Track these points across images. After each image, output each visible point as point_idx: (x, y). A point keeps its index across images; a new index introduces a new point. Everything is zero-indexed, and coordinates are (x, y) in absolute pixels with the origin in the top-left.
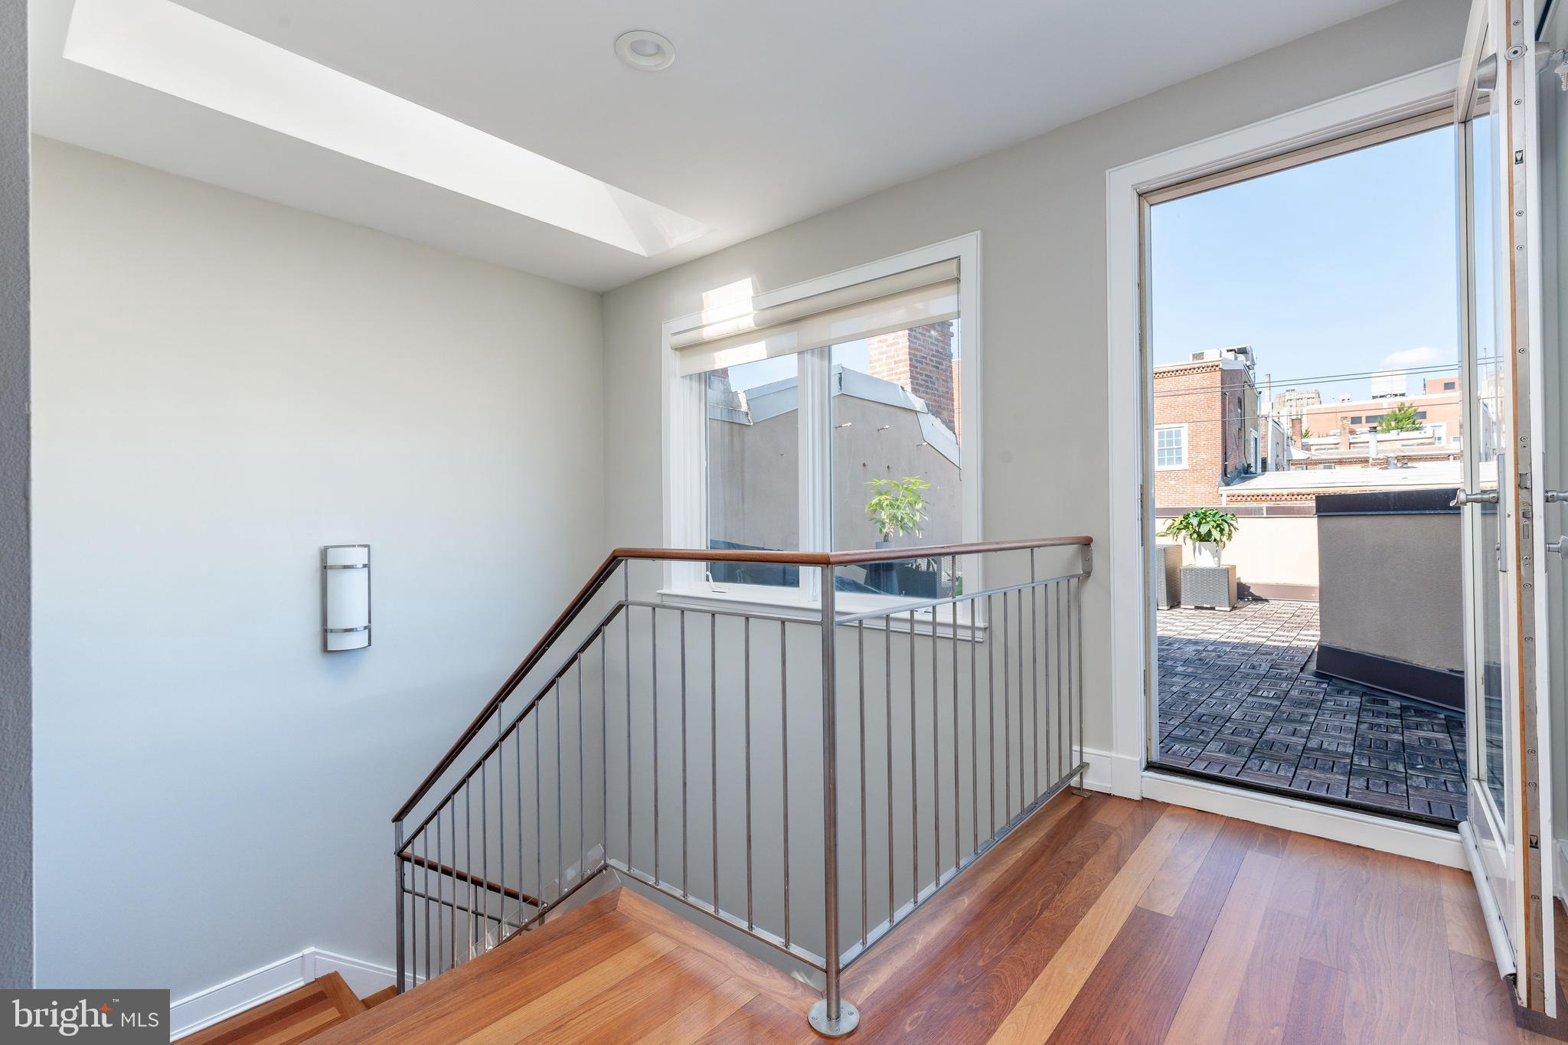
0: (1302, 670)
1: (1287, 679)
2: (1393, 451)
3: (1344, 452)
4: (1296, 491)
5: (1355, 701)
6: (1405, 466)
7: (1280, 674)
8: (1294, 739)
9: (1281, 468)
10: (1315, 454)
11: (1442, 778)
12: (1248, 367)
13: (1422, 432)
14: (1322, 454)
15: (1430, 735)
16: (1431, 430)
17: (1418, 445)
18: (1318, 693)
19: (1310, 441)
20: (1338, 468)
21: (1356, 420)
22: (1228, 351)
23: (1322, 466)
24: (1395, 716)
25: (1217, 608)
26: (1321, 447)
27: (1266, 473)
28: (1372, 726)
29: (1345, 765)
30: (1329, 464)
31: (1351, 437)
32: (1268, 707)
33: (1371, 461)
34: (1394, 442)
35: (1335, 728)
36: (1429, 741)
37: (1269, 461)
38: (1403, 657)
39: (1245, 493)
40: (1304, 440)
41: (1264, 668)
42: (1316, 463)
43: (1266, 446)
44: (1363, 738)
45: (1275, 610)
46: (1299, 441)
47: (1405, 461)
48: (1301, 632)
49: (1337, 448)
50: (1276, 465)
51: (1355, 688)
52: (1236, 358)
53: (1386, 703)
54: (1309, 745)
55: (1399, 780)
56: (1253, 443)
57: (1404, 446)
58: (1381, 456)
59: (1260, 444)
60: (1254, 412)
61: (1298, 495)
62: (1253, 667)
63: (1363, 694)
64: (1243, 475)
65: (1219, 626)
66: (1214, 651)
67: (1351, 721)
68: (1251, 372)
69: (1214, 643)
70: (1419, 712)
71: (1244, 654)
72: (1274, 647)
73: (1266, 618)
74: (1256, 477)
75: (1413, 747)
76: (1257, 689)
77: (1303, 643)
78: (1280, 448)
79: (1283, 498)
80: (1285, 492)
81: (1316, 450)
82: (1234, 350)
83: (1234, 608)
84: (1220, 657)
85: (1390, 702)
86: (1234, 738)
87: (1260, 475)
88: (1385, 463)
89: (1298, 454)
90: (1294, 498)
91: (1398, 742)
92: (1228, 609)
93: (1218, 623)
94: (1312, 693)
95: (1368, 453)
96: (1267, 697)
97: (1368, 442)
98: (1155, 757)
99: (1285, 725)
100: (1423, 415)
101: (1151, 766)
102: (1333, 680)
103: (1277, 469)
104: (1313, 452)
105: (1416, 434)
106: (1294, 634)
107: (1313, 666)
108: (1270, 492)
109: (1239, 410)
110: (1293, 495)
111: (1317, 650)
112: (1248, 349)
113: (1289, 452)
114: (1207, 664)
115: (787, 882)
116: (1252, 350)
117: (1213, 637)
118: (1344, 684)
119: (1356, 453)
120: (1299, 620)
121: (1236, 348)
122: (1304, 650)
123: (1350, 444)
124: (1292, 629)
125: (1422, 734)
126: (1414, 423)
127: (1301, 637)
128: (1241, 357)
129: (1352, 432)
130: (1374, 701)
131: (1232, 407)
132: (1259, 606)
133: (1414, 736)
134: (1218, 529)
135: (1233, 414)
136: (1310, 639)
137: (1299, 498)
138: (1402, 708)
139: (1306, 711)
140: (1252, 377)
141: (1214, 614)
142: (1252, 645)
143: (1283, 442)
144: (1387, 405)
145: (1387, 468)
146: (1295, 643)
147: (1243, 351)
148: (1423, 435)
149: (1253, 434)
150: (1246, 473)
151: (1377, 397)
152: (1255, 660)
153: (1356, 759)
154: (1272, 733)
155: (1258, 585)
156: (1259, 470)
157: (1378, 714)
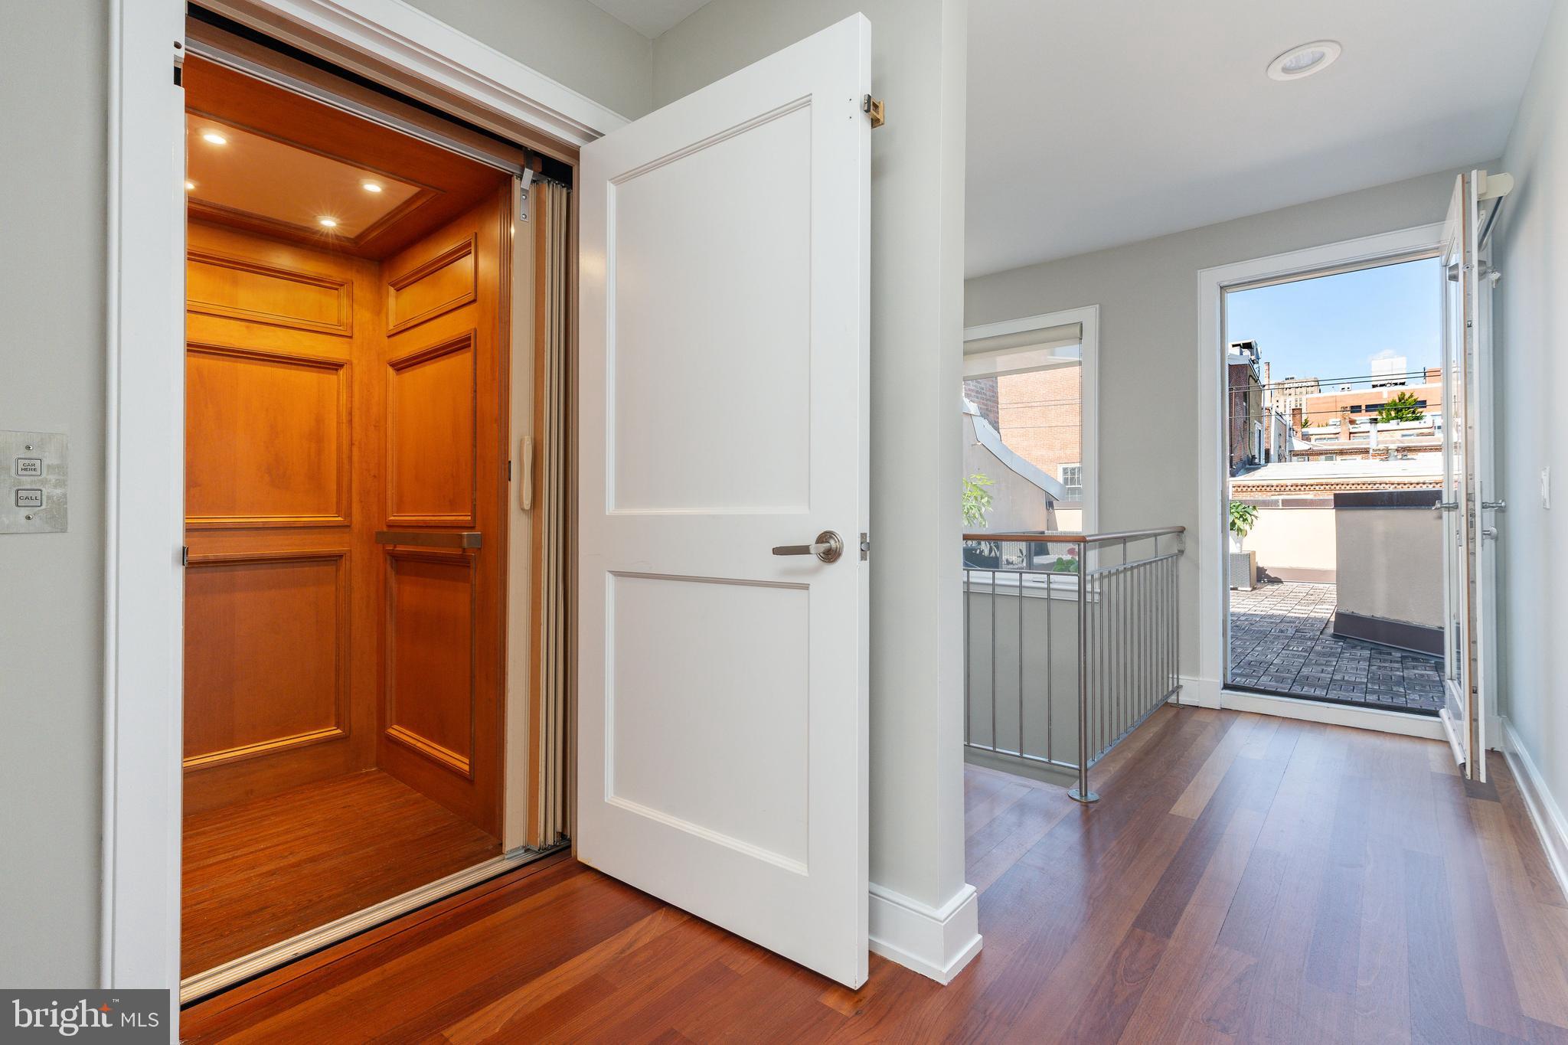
0: (1321, 633)
1: (1310, 639)
2: (1393, 442)
3: (1343, 442)
4: (1300, 482)
5: (1366, 653)
6: (1405, 458)
7: (1304, 636)
8: (1323, 675)
9: (1283, 460)
10: (1315, 444)
11: (1431, 695)
12: (1253, 361)
13: (1422, 421)
14: (1324, 444)
15: (1423, 672)
16: (1431, 418)
17: (1418, 435)
18: (1337, 648)
19: (1309, 430)
20: (1339, 458)
21: (1356, 409)
22: (1234, 346)
23: (1323, 457)
24: (1397, 662)
25: (1239, 589)
26: (1321, 437)
27: (1269, 464)
28: (1380, 668)
29: (1362, 689)
30: (1330, 454)
31: (1351, 427)
32: (1299, 657)
33: (1371, 451)
34: (1396, 433)
35: (1352, 668)
36: (1422, 676)
37: (1272, 452)
38: (1404, 620)
39: (1251, 483)
40: (1304, 430)
41: (1290, 632)
42: (1320, 453)
43: (1269, 438)
44: (1374, 674)
45: (1291, 590)
46: (1300, 431)
47: (1405, 453)
48: (1316, 607)
49: (1337, 438)
50: (1279, 455)
51: (1365, 645)
52: (1241, 354)
53: (1390, 654)
54: (1335, 678)
55: (1401, 696)
56: (1257, 435)
57: (1403, 436)
58: (1381, 447)
59: (1264, 436)
60: (1259, 405)
61: (1302, 486)
62: (1282, 631)
63: (1371, 649)
64: (1248, 466)
65: (1245, 602)
66: (1246, 620)
67: (1364, 665)
68: (1255, 366)
69: (1244, 615)
70: (1415, 659)
71: (1272, 623)
72: (1296, 617)
73: (1284, 598)
74: (1259, 468)
75: (1410, 679)
76: (1288, 645)
77: (1320, 614)
78: (1282, 439)
79: (1287, 489)
80: (1289, 483)
81: (1316, 440)
82: (1239, 345)
83: (1254, 589)
84: (1252, 624)
85: (1393, 654)
86: (1278, 674)
87: (1264, 466)
88: (1385, 454)
89: (1299, 445)
90: (1297, 489)
91: (1399, 676)
92: (1250, 589)
93: (1243, 600)
94: (1332, 648)
95: (1368, 444)
96: (1297, 651)
97: (1369, 432)
98: (1229, 682)
99: (1314, 667)
100: (1423, 404)
101: (1226, 687)
102: (1348, 640)
103: (1280, 460)
104: (1313, 442)
105: (1415, 424)
106: (1311, 608)
107: (1331, 630)
108: (1275, 483)
109: (1244, 404)
110: (1297, 486)
111: (1333, 619)
112: (1253, 344)
113: (1291, 443)
114: (1244, 629)
115: (1050, 724)
116: (1256, 344)
117: (1242, 611)
118: (1356, 642)
119: (1357, 443)
120: (1312, 598)
121: (1241, 342)
122: (1321, 620)
123: (1350, 433)
124: (1308, 605)
125: (1416, 672)
126: (1414, 412)
127: (1317, 611)
128: (1246, 352)
129: (1352, 422)
130: (1380, 653)
131: (1237, 400)
132: (1276, 587)
133: (1410, 673)
134: (1241, 519)
135: (1238, 408)
136: (1326, 611)
137: (1302, 489)
138: (1402, 657)
139: (1329, 659)
140: (1257, 371)
141: (1237, 593)
142: (1276, 616)
143: (1286, 433)
144: (1387, 395)
145: (1387, 459)
146: (1313, 615)
147: (1248, 346)
148: (1423, 425)
149: (1258, 426)
150: (1250, 464)
151: (1377, 386)
152: (1282, 626)
153: (1369, 685)
154: (1305, 671)
155: (1273, 569)
156: (1263, 462)
157: (1385, 661)
